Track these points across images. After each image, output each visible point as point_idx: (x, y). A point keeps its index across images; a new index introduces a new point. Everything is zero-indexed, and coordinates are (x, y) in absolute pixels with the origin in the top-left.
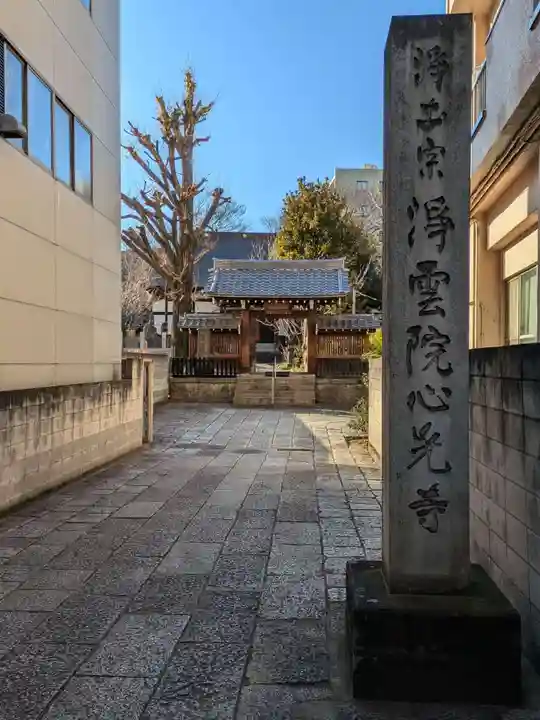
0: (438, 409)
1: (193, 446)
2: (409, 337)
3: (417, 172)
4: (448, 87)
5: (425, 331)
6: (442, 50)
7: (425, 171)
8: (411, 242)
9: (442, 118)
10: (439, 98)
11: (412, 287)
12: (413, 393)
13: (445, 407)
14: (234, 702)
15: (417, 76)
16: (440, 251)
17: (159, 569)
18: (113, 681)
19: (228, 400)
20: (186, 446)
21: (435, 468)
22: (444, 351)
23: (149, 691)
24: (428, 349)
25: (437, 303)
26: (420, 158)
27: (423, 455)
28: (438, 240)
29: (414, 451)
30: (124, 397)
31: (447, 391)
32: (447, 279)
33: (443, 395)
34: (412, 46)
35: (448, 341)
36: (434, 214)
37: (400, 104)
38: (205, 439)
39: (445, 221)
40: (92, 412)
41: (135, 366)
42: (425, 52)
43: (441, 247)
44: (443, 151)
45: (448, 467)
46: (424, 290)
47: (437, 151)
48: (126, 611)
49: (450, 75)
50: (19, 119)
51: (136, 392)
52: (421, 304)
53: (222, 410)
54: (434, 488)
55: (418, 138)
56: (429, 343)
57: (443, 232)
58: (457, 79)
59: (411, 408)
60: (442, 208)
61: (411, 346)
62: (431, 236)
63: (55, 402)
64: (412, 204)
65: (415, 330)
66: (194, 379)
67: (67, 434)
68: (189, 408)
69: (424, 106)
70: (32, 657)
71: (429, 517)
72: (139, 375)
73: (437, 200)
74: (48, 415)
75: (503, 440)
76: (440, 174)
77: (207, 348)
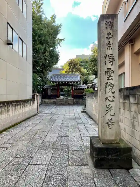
0: (112, 101)
1: (48, 113)
2: (105, 85)
3: (107, 48)
4: (113, 30)
5: (109, 84)
6: (112, 22)
7: (108, 48)
8: (105, 64)
9: (112, 36)
10: (111, 32)
11: (106, 74)
12: (106, 97)
13: (113, 101)
14: (67, 170)
15: (106, 28)
16: (112, 66)
17: (45, 140)
18: (38, 166)
19: (55, 104)
20: (46, 114)
21: (112, 115)
22: (113, 88)
23: (47, 168)
24: (109, 88)
25: (111, 77)
26: (107, 45)
27: (109, 111)
28: (111, 63)
29: (107, 111)
30: (33, 103)
31: (114, 97)
32: (113, 72)
33: (113, 98)
34: (105, 21)
35: (114, 86)
36: (110, 58)
37: (103, 33)
38: (50, 112)
39: (113, 59)
40: (26, 106)
41: (35, 96)
42: (108, 22)
43: (112, 65)
44: (112, 44)
45: (114, 114)
46: (108, 75)
47: (111, 44)
48: (39, 150)
49: (113, 27)
50: (11, 41)
51: (36, 101)
52: (108, 78)
53: (54, 106)
54: (111, 119)
55: (107, 41)
56: (109, 86)
57: (112, 61)
58: (115, 28)
59: (106, 101)
60: (112, 56)
61: (106, 87)
62: (110, 62)
63: (19, 103)
64: (105, 55)
65: (106, 83)
66: (47, 99)
67: (21, 110)
68: (46, 106)
69: (108, 34)
70: (18, 161)
71: (110, 126)
72: (36, 98)
73: (111, 55)
74: (17, 106)
75: (124, 109)
76: (112, 49)
77: (50, 92)
